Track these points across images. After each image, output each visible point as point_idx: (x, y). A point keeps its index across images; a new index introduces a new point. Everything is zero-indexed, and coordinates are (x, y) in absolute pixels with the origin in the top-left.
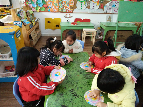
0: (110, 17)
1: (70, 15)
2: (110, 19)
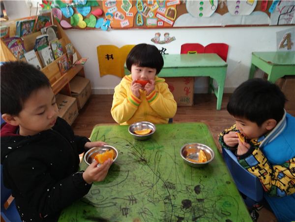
2: (289, 41)
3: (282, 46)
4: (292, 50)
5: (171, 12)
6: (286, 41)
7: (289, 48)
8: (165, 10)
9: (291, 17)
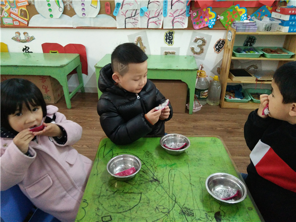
0: (139, 40)
1: (26, 35)
2: (142, 44)
5: (23, 12)
6: (139, 44)
8: (17, 10)
9: (137, 21)
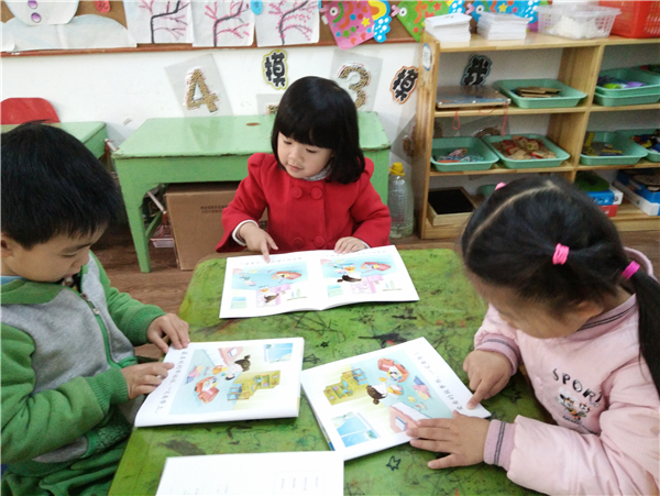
0: (198, 78)
2: (205, 90)
3: (192, 104)
4: (221, 112)
6: (197, 89)
7: (213, 109)
9: (183, 26)
